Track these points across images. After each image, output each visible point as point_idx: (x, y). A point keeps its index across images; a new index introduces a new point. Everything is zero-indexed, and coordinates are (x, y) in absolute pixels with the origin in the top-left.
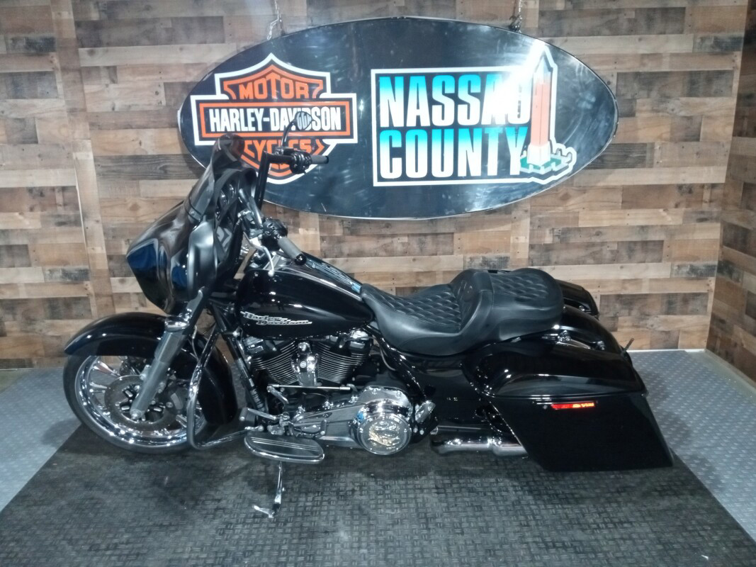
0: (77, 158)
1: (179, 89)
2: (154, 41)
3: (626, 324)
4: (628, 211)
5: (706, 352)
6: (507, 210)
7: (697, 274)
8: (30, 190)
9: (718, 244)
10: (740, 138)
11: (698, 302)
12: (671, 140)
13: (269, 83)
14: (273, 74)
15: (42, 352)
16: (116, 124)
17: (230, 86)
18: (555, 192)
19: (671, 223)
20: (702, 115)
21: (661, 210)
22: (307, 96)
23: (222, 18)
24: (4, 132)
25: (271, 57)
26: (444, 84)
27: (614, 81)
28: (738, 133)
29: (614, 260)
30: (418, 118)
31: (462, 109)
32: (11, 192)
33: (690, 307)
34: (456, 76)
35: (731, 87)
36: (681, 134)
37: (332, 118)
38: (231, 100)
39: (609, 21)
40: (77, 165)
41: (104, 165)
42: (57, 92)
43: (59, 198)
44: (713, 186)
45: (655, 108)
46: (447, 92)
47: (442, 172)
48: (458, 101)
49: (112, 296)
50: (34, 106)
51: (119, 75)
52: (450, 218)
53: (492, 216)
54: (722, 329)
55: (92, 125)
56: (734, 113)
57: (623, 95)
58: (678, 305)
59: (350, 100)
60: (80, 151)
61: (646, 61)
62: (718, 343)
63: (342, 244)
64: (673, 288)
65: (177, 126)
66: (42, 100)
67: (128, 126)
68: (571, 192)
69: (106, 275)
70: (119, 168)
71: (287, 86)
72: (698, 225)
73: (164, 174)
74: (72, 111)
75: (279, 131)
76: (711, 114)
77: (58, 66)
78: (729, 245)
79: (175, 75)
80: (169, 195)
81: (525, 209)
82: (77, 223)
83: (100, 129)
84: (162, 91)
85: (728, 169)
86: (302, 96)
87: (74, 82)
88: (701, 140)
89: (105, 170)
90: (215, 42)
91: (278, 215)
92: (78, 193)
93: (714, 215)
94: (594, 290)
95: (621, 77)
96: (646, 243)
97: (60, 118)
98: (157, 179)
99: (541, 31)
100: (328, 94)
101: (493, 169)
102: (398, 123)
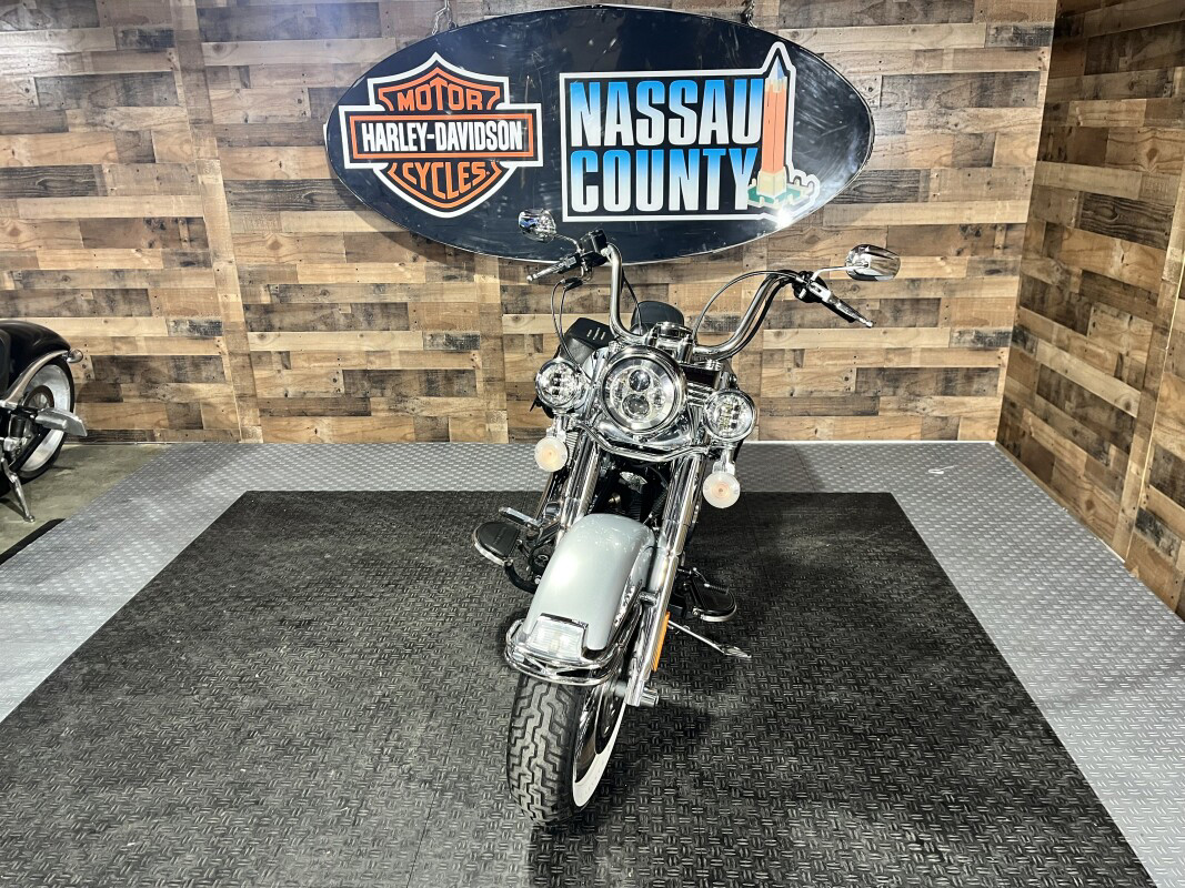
0: (203, 183)
1: (326, 96)
2: (295, 34)
3: (890, 407)
5: (996, 445)
6: (737, 255)
7: (985, 344)
8: (148, 221)
9: (1015, 303)
10: (1045, 163)
11: (986, 380)
12: (953, 166)
13: (433, 90)
14: (438, 79)
15: (165, 423)
16: (250, 140)
17: (385, 94)
18: (799, 233)
19: (951, 276)
20: (996, 133)
21: (938, 259)
22: (480, 108)
23: (377, 4)
24: (114, 148)
25: (436, 57)
26: (650, 91)
27: (878, 88)
28: (1043, 156)
29: (875, 324)
30: (619, 134)
31: (674, 124)
32: (126, 221)
33: (975, 387)
34: (667, 81)
35: (1036, 93)
36: (966, 157)
37: (514, 135)
38: (388, 112)
39: (873, 6)
40: (203, 192)
41: (235, 191)
42: (177, 98)
43: (184, 232)
44: (1009, 227)
45: (931, 123)
46: (653, 102)
47: (650, 204)
48: (669, 115)
49: (249, 355)
50: (150, 115)
51: (252, 78)
52: (664, 264)
53: (718, 263)
54: (1013, 415)
55: (220, 140)
56: (1039, 130)
57: (890, 106)
58: (959, 384)
59: (533, 112)
60: (207, 173)
61: (921, 60)
62: (1008, 435)
63: (528, 296)
64: (952, 362)
65: (323, 144)
66: (159, 108)
67: (265, 143)
68: (821, 234)
69: (242, 329)
70: (256, 196)
71: (456, 94)
72: (988, 278)
73: (311, 204)
74: (196, 123)
75: (446, 151)
76: (1008, 130)
77: (178, 66)
78: (1025, 306)
79: (321, 78)
80: (317, 230)
81: (761, 254)
82: (207, 264)
83: (231, 146)
84: (306, 98)
85: (1031, 204)
86: (475, 107)
87: (198, 85)
88: (994, 165)
89: (237, 198)
90: (368, 37)
91: (448, 257)
92: (207, 227)
93: (1011, 266)
94: (849, 361)
95: (885, 81)
96: (918, 301)
97: (182, 131)
98: (300, 210)
99: (783, 21)
100: (506, 105)
101: (713, 202)
102: (594, 141)
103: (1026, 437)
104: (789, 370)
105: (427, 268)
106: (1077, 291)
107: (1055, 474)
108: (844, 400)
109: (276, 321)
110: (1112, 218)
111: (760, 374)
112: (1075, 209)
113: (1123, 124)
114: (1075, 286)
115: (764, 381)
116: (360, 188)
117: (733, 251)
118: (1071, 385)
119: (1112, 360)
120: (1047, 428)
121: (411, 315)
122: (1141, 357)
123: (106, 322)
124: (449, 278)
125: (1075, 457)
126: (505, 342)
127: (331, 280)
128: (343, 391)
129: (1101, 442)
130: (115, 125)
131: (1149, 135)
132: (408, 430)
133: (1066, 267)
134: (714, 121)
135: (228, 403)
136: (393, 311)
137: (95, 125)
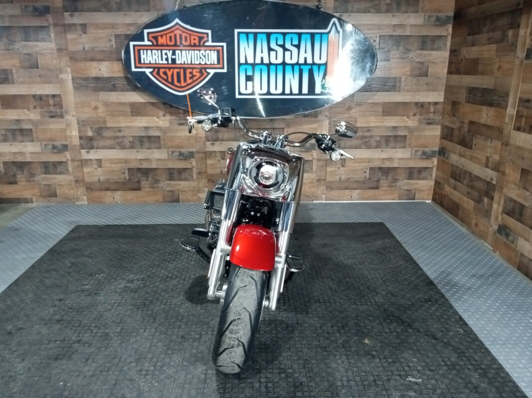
0: (62, 78)
1: (123, 38)
2: (109, 10)
3: (384, 185)
4: (386, 118)
5: (432, 202)
6: (315, 115)
8: (34, 96)
9: (439, 138)
10: (451, 75)
11: (427, 173)
12: (411, 76)
13: (175, 35)
14: (178, 30)
15: (38, 194)
16: (85, 58)
17: (153, 37)
18: (343, 105)
19: (411, 125)
20: (429, 62)
21: (405, 117)
22: (197, 44)
24: (18, 61)
26: (277, 39)
27: (378, 40)
28: (450, 72)
29: (377, 147)
30: (262, 58)
31: (288, 54)
32: (23, 97)
33: (422, 176)
34: (284, 34)
35: (446, 45)
36: (417, 72)
37: (213, 57)
39: (375, 5)
40: (62, 82)
41: (78, 82)
42: (50, 38)
43: (51, 102)
44: (436, 103)
45: (401, 57)
46: (279, 43)
47: (276, 91)
48: (285, 49)
49: (81, 161)
50: (37, 46)
51: (87, 29)
52: (282, 119)
53: (307, 119)
54: (439, 188)
55: (71, 58)
56: (448, 61)
57: (383, 48)
58: (415, 174)
59: (222, 47)
60: (64, 73)
61: (396, 29)
62: (437, 196)
63: (218, 133)
64: (412, 164)
65: (122, 60)
66: (41, 43)
67: (93, 60)
68: (353, 106)
69: (78, 148)
70: (87, 84)
71: (186, 38)
72: (427, 127)
73: (114, 88)
74: (59, 50)
75: (181, 64)
76: (434, 61)
77: (52, 23)
78: (444, 138)
79: (121, 30)
80: (117, 101)
81: (326, 115)
82: (62, 116)
83: (76, 61)
84: (113, 39)
85: (445, 93)
86: (195, 44)
87: (61, 32)
88: (429, 76)
89: (78, 85)
90: (144, 11)
91: (181, 115)
92: (63, 98)
93: (437, 121)
94: (366, 164)
95: (381, 38)
96: (396, 137)
97: (52, 54)
98: (109, 91)
99: (336, 9)
100: (210, 43)
101: (305, 90)
102: (251, 61)
103: (446, 198)
104: (339, 168)
105: (170, 119)
106: (466, 130)
107: (460, 213)
108: (364, 182)
109: (95, 144)
110: (482, 97)
111: (326, 170)
112: (465, 95)
113: (486, 56)
114: (466, 128)
115: (327, 173)
116: (139, 81)
117: (313, 113)
118: (466, 172)
119: (484, 160)
120: (456, 192)
121: (162, 142)
122: (497, 157)
123: (11, 145)
124: (181, 124)
125: (468, 204)
126: (207, 154)
127: (123, 125)
128: (127, 178)
129: (480, 196)
130: (20, 50)
131: (498, 60)
132: (159, 197)
133: (461, 120)
134: (306, 52)
135: (69, 185)
136: (153, 140)
137: (9, 50)
